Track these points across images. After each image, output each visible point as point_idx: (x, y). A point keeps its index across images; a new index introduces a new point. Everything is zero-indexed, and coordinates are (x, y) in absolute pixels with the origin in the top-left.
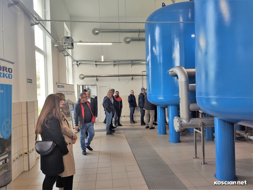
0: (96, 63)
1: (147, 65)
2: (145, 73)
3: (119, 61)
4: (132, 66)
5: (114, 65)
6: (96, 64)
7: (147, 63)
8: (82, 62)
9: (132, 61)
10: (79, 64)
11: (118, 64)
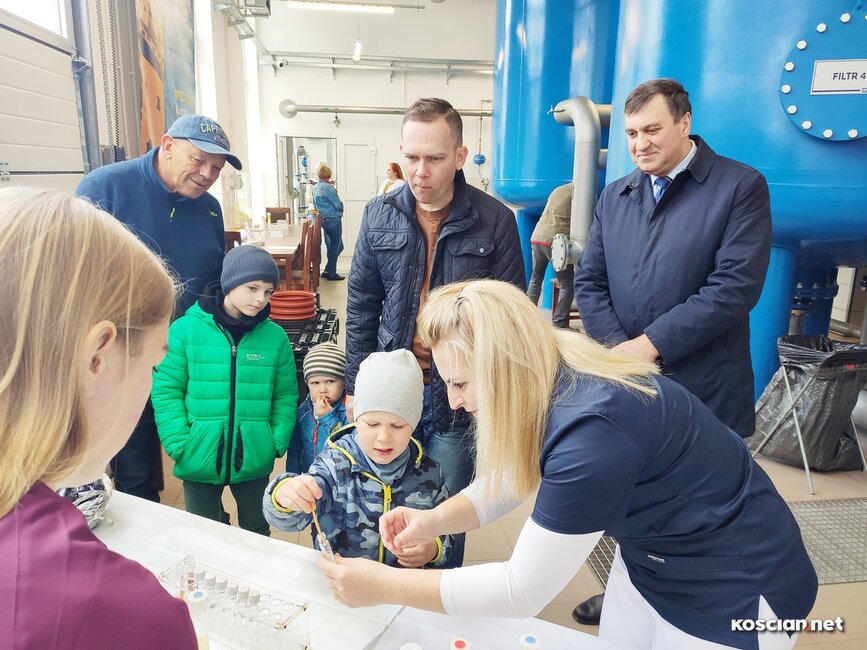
0: (335, 66)
1: (498, 78)
2: (488, 108)
3: (408, 61)
4: (450, 81)
5: (394, 74)
6: (334, 69)
7: (496, 73)
8: (289, 59)
9: (450, 63)
10: (281, 65)
11: (406, 73)
